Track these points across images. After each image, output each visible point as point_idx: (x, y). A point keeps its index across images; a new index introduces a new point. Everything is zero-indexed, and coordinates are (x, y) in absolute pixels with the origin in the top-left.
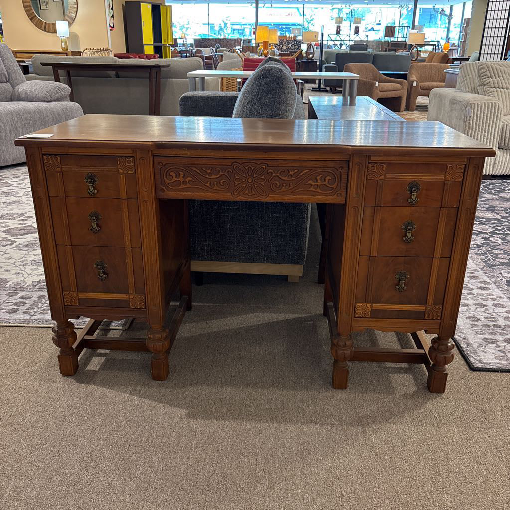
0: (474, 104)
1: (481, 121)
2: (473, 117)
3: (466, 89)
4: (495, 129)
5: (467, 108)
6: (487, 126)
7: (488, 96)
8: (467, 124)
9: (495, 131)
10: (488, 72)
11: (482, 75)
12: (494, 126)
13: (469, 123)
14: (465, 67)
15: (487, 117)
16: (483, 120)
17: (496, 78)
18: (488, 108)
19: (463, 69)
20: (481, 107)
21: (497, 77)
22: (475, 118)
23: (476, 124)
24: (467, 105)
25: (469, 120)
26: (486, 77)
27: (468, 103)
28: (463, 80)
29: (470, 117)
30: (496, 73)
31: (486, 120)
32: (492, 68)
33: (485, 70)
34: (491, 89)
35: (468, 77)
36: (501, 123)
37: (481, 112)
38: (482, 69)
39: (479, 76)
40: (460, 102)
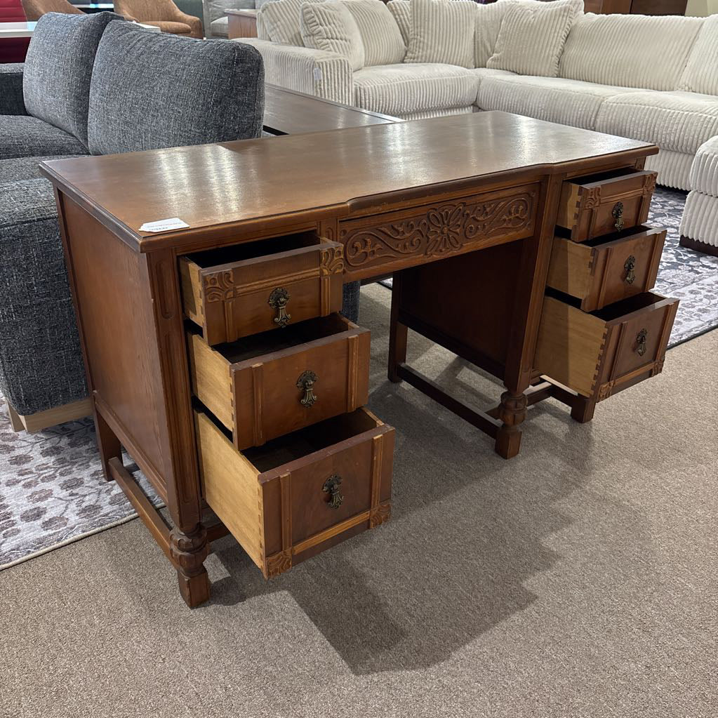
0: (322, 63)
1: (333, 84)
2: (324, 81)
3: (281, 40)
4: (349, 94)
5: (315, 69)
6: (340, 91)
7: (323, 49)
8: (319, 90)
9: (349, 97)
10: (316, 16)
11: (309, 22)
12: (347, 90)
13: (320, 89)
14: (270, 7)
15: (338, 79)
16: (335, 83)
17: (326, 25)
18: (338, 67)
19: (269, 11)
20: (330, 66)
21: (327, 23)
22: (326, 81)
23: (328, 89)
24: (313, 65)
25: (320, 85)
26: (315, 24)
27: (314, 62)
28: (272, 27)
29: (320, 81)
30: (326, 19)
31: (338, 83)
32: (320, 12)
33: (312, 15)
34: (324, 41)
35: (279, 23)
36: (354, 87)
37: (331, 73)
38: (308, 13)
39: (305, 23)
40: (297, 60)
